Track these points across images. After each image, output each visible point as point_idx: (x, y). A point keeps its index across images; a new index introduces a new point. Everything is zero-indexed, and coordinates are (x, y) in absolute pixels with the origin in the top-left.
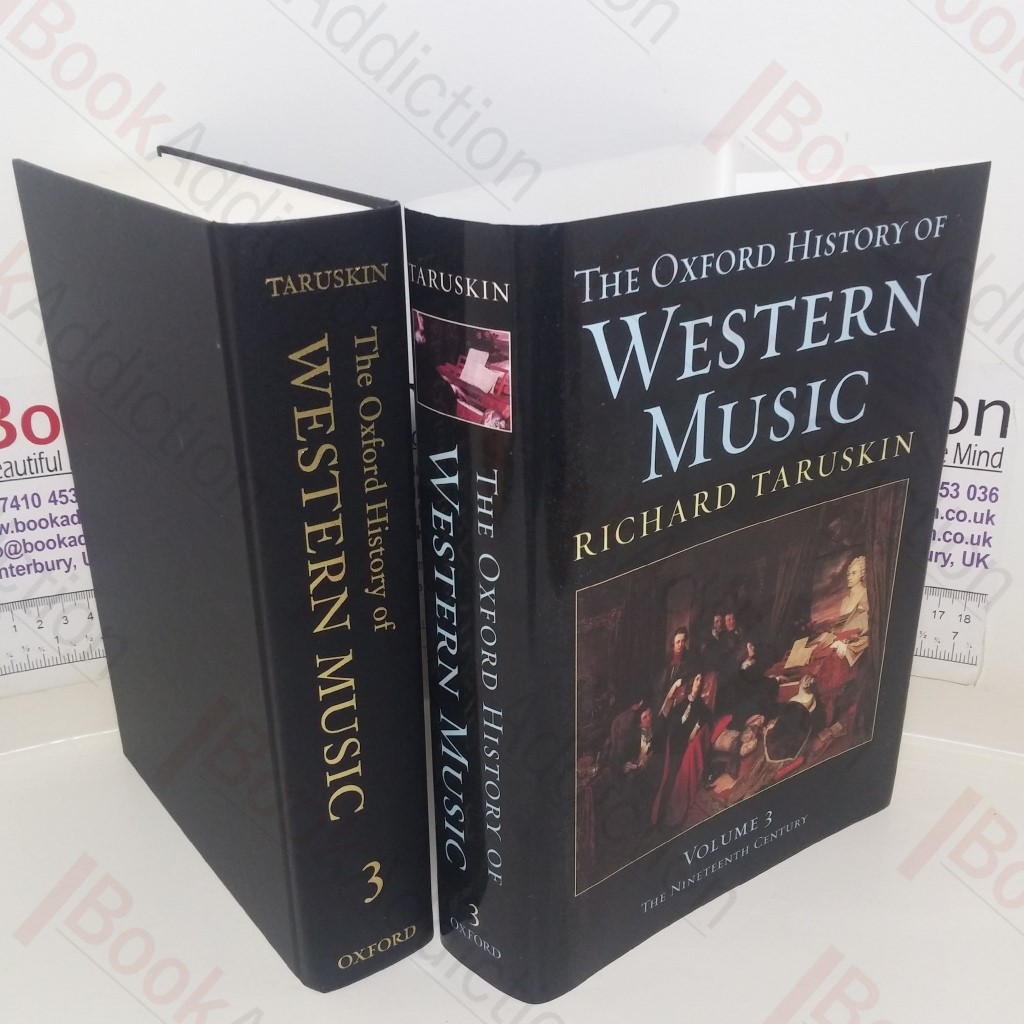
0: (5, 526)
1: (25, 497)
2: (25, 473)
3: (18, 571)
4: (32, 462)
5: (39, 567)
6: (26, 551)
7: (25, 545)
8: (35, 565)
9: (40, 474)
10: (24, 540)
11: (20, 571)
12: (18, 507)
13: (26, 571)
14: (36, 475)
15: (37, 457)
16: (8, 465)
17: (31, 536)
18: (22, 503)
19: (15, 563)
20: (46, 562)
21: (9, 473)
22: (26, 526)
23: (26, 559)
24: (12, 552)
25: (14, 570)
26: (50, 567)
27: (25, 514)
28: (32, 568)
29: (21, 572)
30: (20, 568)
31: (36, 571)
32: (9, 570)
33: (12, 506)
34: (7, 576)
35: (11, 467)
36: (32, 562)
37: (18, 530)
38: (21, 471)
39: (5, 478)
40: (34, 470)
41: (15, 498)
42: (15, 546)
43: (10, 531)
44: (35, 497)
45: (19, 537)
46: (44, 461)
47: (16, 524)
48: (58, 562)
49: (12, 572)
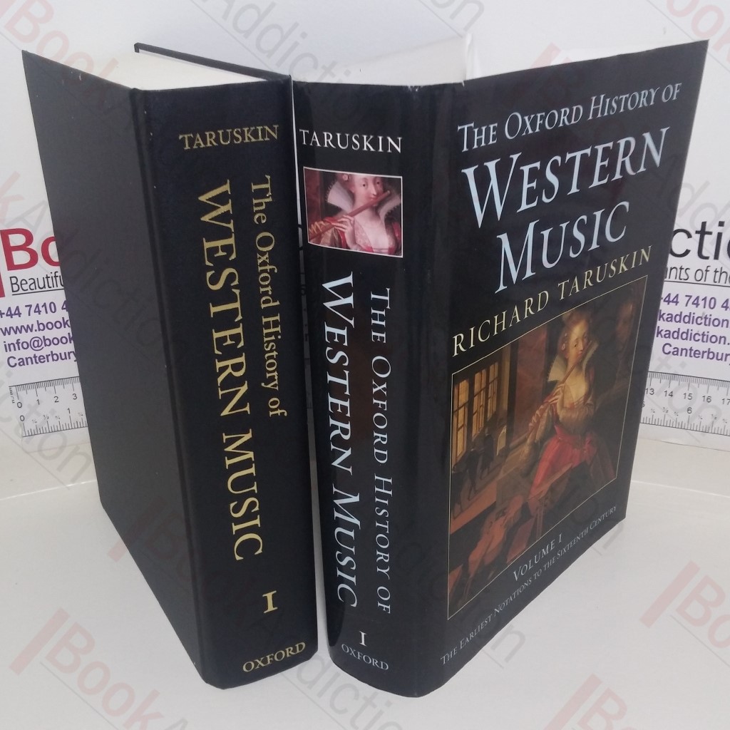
0: (30, 326)
1: (45, 305)
2: (44, 287)
3: (40, 359)
4: (50, 280)
5: (55, 357)
6: (46, 345)
7: (45, 340)
8: (53, 355)
9: (55, 288)
10: (44, 337)
12: (39, 312)
13: (46, 360)
14: (52, 289)
15: (53, 275)
16: (32, 281)
17: (49, 334)
18: (43, 309)
19: (38, 354)
20: (60, 354)
21: (33, 287)
22: (46, 326)
23: (46, 351)
24: (36, 345)
26: (63, 357)
27: (45, 318)
28: (50, 358)
29: (42, 361)
30: (42, 358)
32: (33, 359)
33: (35, 312)
34: (32, 363)
35: (34, 282)
36: (50, 353)
37: (39, 330)
38: (42, 286)
39: (29, 291)
40: (51, 285)
41: (37, 306)
42: (38, 341)
43: (34, 330)
44: (52, 305)
45: (40, 334)
46: (58, 278)
47: (39, 325)
48: (69, 353)
49: (36, 360)
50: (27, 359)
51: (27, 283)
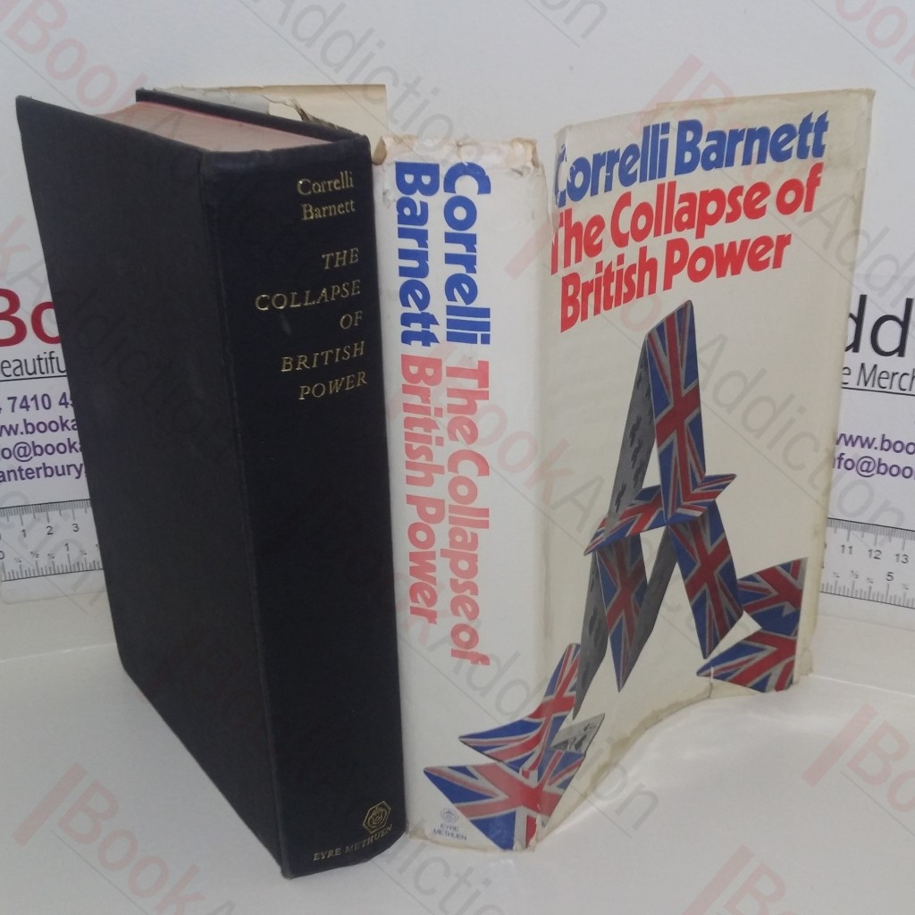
0: (14, 427)
1: (35, 398)
2: (35, 372)
3: (27, 474)
4: (43, 362)
5: (49, 472)
6: (36, 454)
7: (35, 447)
8: (45, 469)
9: (51, 374)
10: (33, 442)
11: (30, 474)
12: (27, 407)
13: (35, 475)
14: (46, 375)
15: (47, 356)
16: (17, 364)
17: (41, 439)
18: (32, 404)
19: (25, 466)
20: (56, 467)
21: (18, 371)
22: (36, 428)
23: (36, 462)
24: (22, 454)
25: (24, 473)
26: (60, 472)
27: (35, 416)
28: (41, 472)
29: (30, 476)
30: (30, 471)
31: (46, 475)
32: (18, 473)
33: (21, 407)
35: (21, 366)
36: (41, 465)
37: (27, 432)
38: (31, 371)
39: (13, 377)
40: (44, 370)
41: (25, 398)
44: (46, 398)
45: (28, 439)
46: (54, 361)
48: (68, 467)
49: (21, 474)
50: (9, 472)
51: (10, 367)
